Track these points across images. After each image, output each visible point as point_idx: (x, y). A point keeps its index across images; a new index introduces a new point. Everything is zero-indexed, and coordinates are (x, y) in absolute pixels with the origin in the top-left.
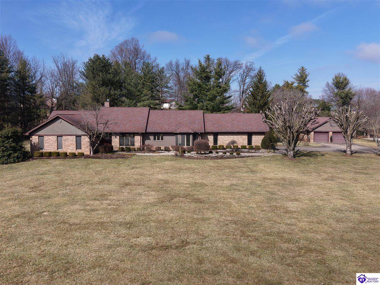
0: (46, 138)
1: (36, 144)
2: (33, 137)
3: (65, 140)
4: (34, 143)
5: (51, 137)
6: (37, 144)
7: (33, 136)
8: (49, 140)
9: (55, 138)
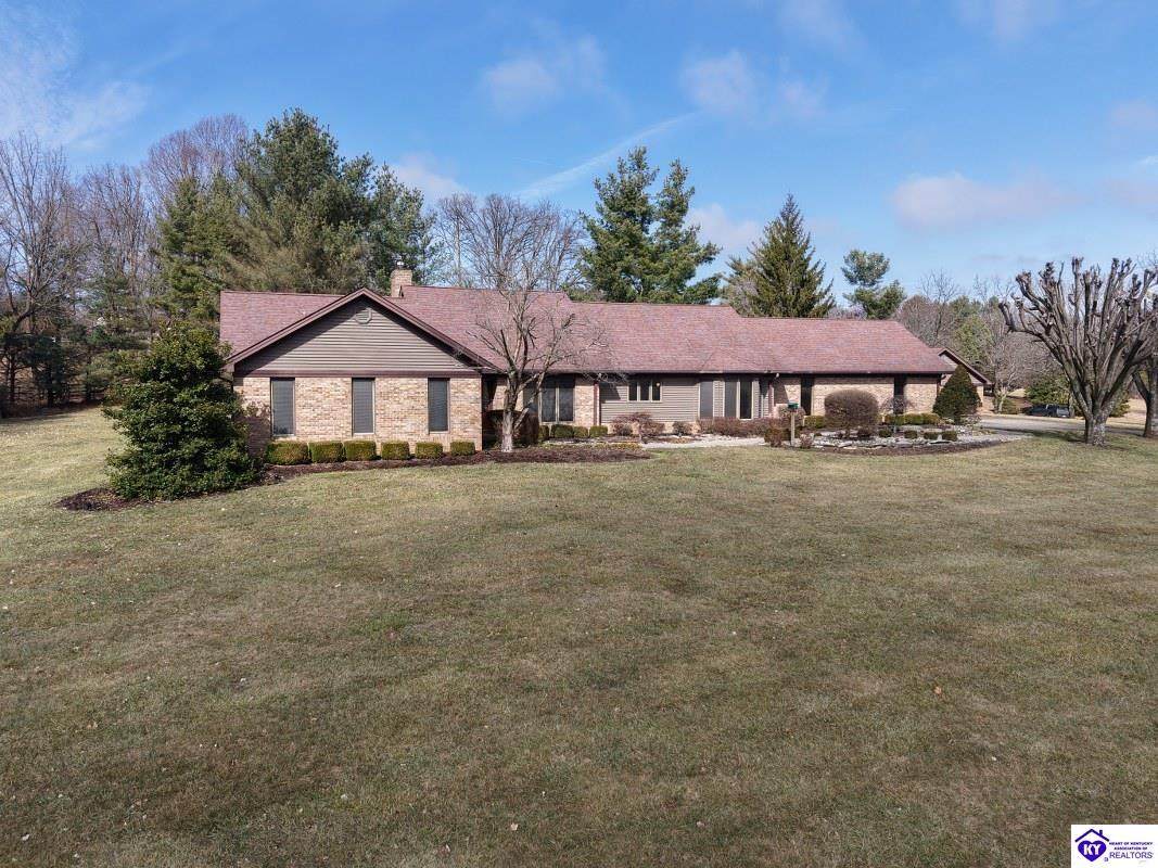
0: (303, 386)
1: (259, 414)
2: (247, 380)
3: (386, 396)
4: (253, 410)
5: (326, 383)
6: (264, 411)
7: (245, 379)
8: (318, 396)
9: (343, 385)
